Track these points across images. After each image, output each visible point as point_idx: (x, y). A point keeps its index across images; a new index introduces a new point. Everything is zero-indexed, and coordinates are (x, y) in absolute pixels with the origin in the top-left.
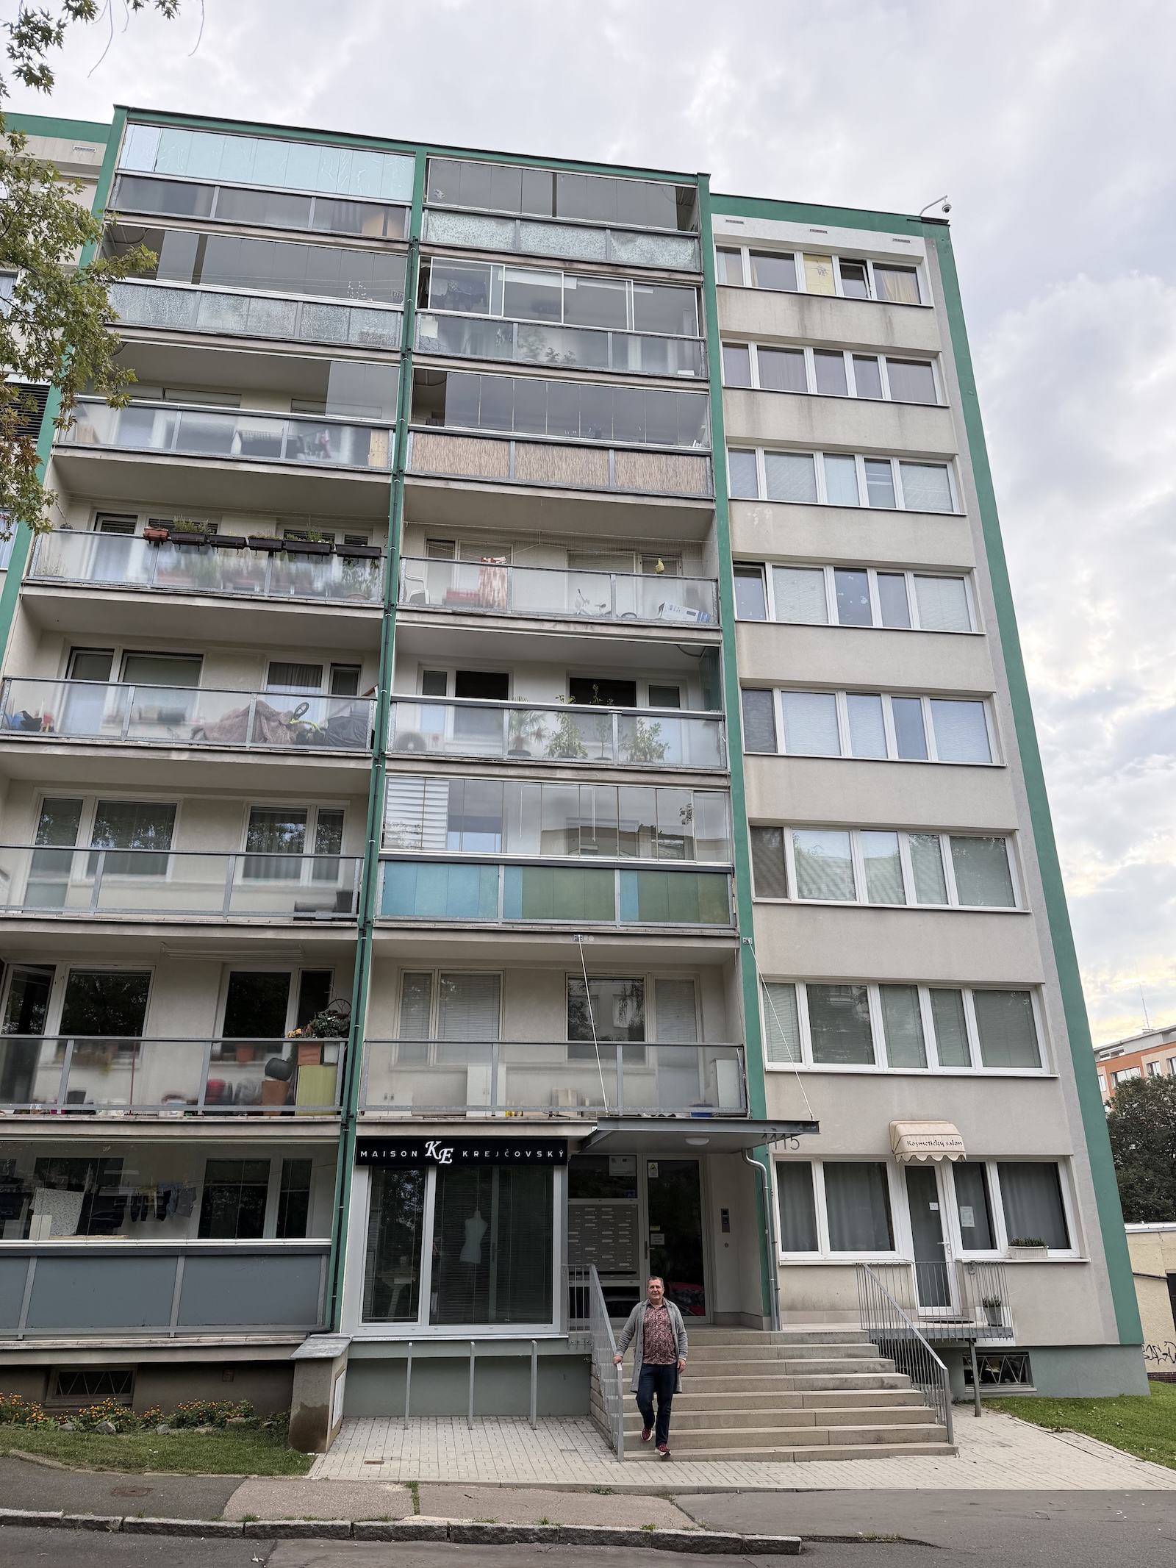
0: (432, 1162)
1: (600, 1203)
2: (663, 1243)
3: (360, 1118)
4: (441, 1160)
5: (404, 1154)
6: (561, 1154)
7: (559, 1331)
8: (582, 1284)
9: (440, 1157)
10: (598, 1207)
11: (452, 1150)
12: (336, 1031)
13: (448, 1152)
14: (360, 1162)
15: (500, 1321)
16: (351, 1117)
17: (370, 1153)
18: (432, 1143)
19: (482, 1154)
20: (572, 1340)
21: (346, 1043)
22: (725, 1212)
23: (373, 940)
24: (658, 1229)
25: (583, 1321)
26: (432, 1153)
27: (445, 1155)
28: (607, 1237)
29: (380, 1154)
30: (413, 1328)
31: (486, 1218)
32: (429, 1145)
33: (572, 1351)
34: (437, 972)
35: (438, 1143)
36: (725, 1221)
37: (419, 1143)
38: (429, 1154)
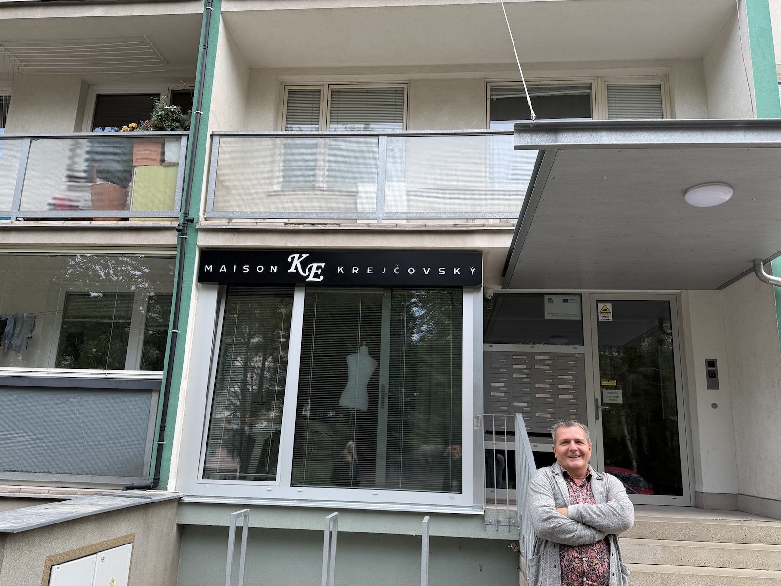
0: (297, 281)
1: (533, 350)
2: (620, 401)
3: (202, 223)
4: (308, 276)
5: (260, 269)
6: (473, 271)
7: (472, 505)
8: (506, 446)
9: (307, 273)
10: (530, 355)
11: (323, 265)
12: (177, 124)
13: (318, 268)
14: (204, 278)
15: (390, 484)
16: (188, 221)
17: (217, 268)
18: (297, 256)
19: (363, 270)
20: (490, 518)
21: (188, 135)
22: (711, 364)
23: (222, 13)
24: (613, 383)
25: (507, 493)
26: (296, 268)
27: (314, 271)
28: (543, 391)
29: (229, 268)
30: (270, 488)
31: (375, 354)
32: (293, 259)
33: (490, 533)
34: (326, 87)
35: (304, 256)
36: (712, 376)
37: (281, 256)
38: (292, 269)
